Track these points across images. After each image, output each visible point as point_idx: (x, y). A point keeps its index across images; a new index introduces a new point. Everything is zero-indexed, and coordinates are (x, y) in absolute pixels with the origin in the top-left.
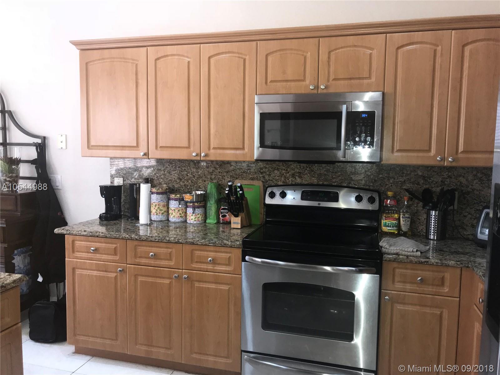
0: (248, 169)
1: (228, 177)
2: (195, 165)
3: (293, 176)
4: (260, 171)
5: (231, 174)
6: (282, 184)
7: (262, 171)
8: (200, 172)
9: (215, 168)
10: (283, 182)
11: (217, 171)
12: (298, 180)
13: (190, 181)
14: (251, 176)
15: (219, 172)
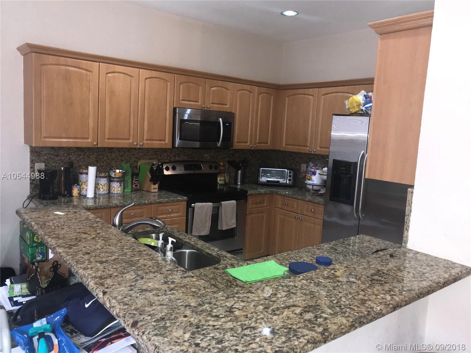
0: (148, 153)
1: (134, 159)
2: (110, 150)
3: (175, 156)
4: (155, 154)
5: (136, 156)
6: (168, 161)
7: (156, 153)
8: (113, 155)
9: (124, 152)
10: (169, 160)
11: (126, 154)
12: (177, 159)
13: (105, 163)
14: (149, 157)
15: (128, 155)
